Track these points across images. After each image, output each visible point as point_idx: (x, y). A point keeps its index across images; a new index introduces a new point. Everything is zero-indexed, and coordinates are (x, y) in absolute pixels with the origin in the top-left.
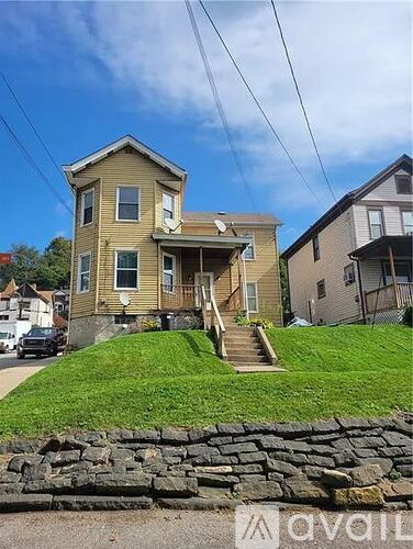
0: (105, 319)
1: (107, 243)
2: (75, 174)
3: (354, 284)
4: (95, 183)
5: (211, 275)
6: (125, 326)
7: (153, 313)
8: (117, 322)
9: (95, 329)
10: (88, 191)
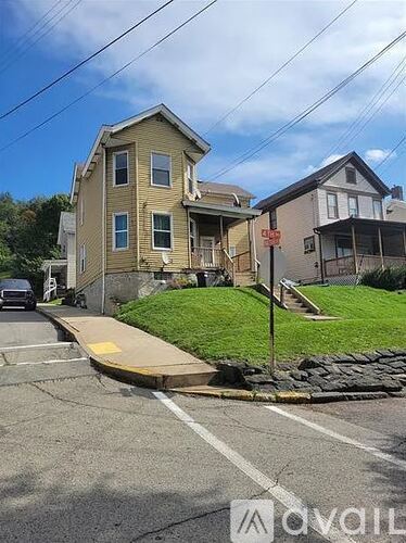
0: (146, 275)
1: (145, 205)
2: (112, 135)
3: (314, 253)
4: (130, 145)
5: (213, 238)
6: (164, 281)
7: (186, 272)
8: (156, 278)
9: (137, 284)
10: (119, 153)
